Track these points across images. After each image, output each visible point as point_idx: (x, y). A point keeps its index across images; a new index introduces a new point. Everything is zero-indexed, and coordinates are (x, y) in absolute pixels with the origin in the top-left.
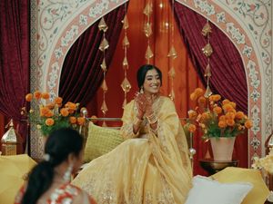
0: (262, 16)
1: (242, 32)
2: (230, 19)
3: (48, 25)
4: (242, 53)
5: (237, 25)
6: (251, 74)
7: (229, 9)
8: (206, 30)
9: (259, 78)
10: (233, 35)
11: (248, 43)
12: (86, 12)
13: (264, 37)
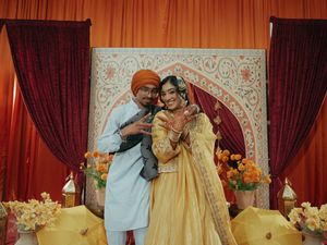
0: (254, 98)
1: (241, 109)
2: (232, 99)
3: (103, 99)
4: (241, 123)
5: (237, 104)
6: (248, 138)
7: (232, 93)
8: (217, 106)
9: (253, 141)
10: (235, 110)
11: (245, 116)
13: (256, 113)
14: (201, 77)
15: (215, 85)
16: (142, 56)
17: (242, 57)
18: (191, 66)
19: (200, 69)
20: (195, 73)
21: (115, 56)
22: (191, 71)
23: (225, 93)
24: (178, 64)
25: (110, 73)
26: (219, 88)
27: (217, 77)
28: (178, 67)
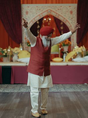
0: (74, 20)
1: (70, 24)
2: (67, 21)
4: (70, 29)
5: (68, 22)
7: (67, 18)
8: (62, 23)
11: (71, 26)
12: (34, 19)
14: (57, 14)
15: (61, 16)
16: (37, 7)
17: (70, 7)
18: (53, 10)
19: (56, 11)
20: (55, 12)
21: (28, 7)
22: (53, 11)
23: (64, 18)
24: (49, 9)
25: (27, 13)
26: (62, 17)
27: (62, 13)
28: (49, 10)
